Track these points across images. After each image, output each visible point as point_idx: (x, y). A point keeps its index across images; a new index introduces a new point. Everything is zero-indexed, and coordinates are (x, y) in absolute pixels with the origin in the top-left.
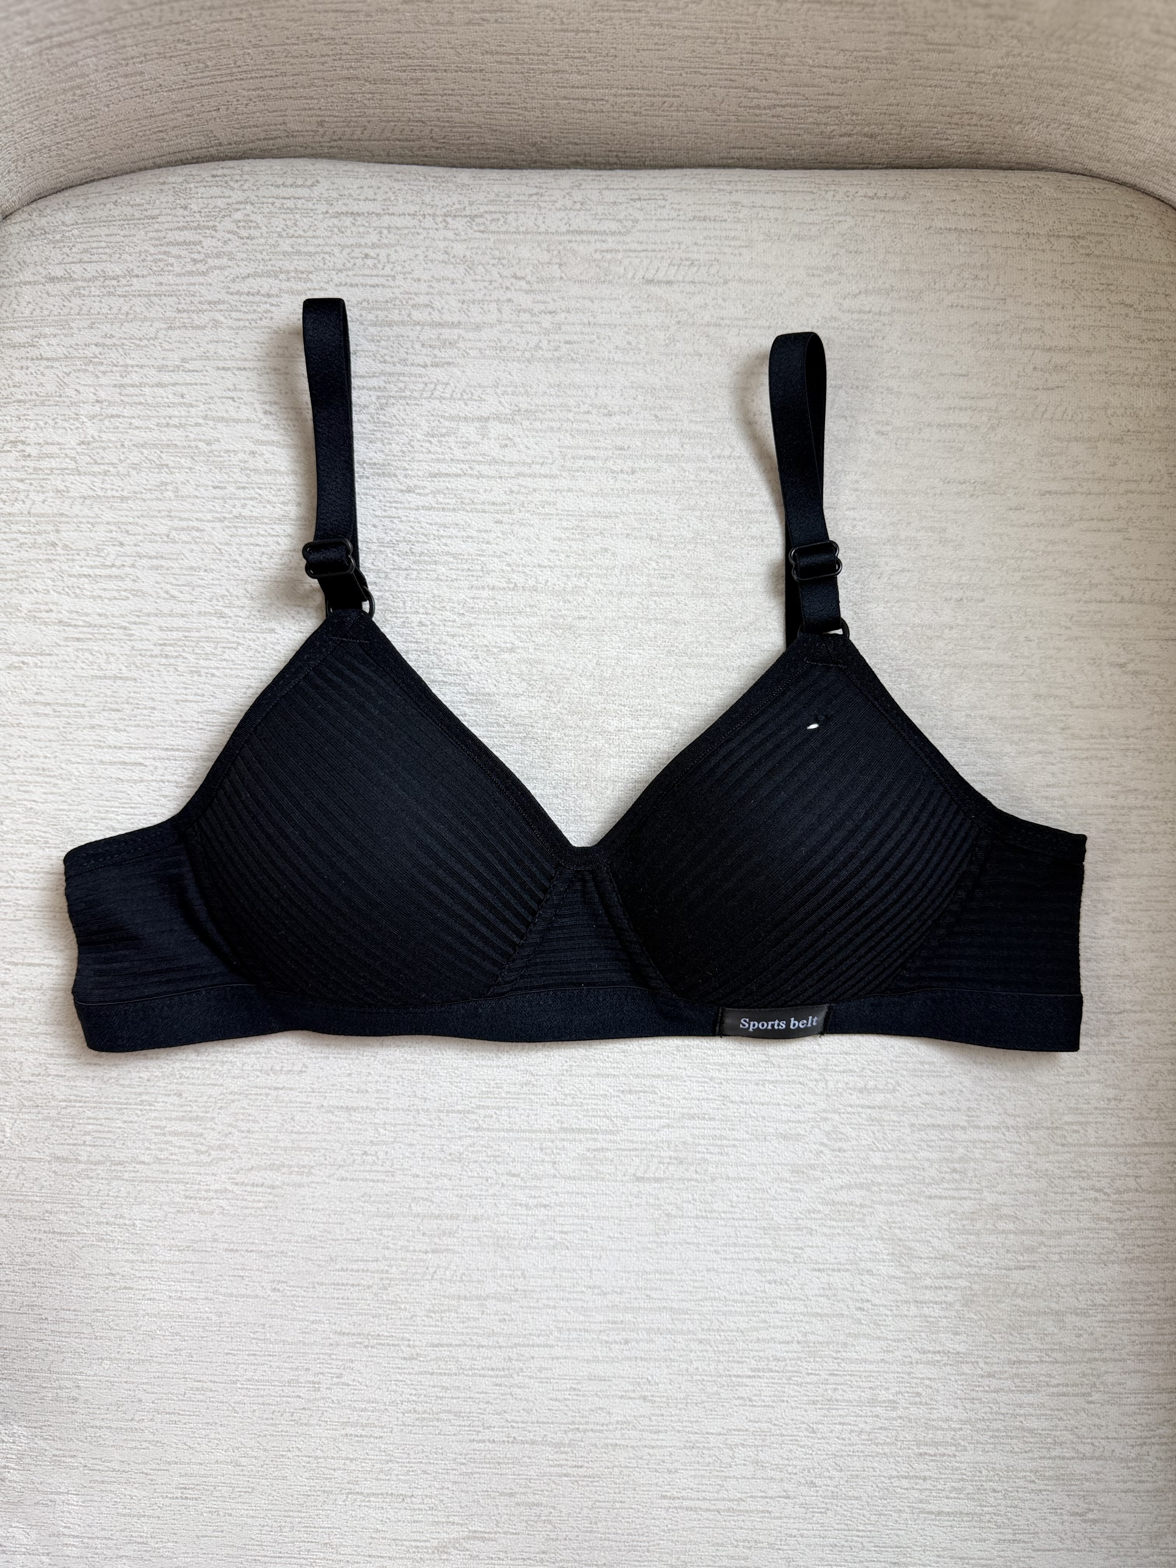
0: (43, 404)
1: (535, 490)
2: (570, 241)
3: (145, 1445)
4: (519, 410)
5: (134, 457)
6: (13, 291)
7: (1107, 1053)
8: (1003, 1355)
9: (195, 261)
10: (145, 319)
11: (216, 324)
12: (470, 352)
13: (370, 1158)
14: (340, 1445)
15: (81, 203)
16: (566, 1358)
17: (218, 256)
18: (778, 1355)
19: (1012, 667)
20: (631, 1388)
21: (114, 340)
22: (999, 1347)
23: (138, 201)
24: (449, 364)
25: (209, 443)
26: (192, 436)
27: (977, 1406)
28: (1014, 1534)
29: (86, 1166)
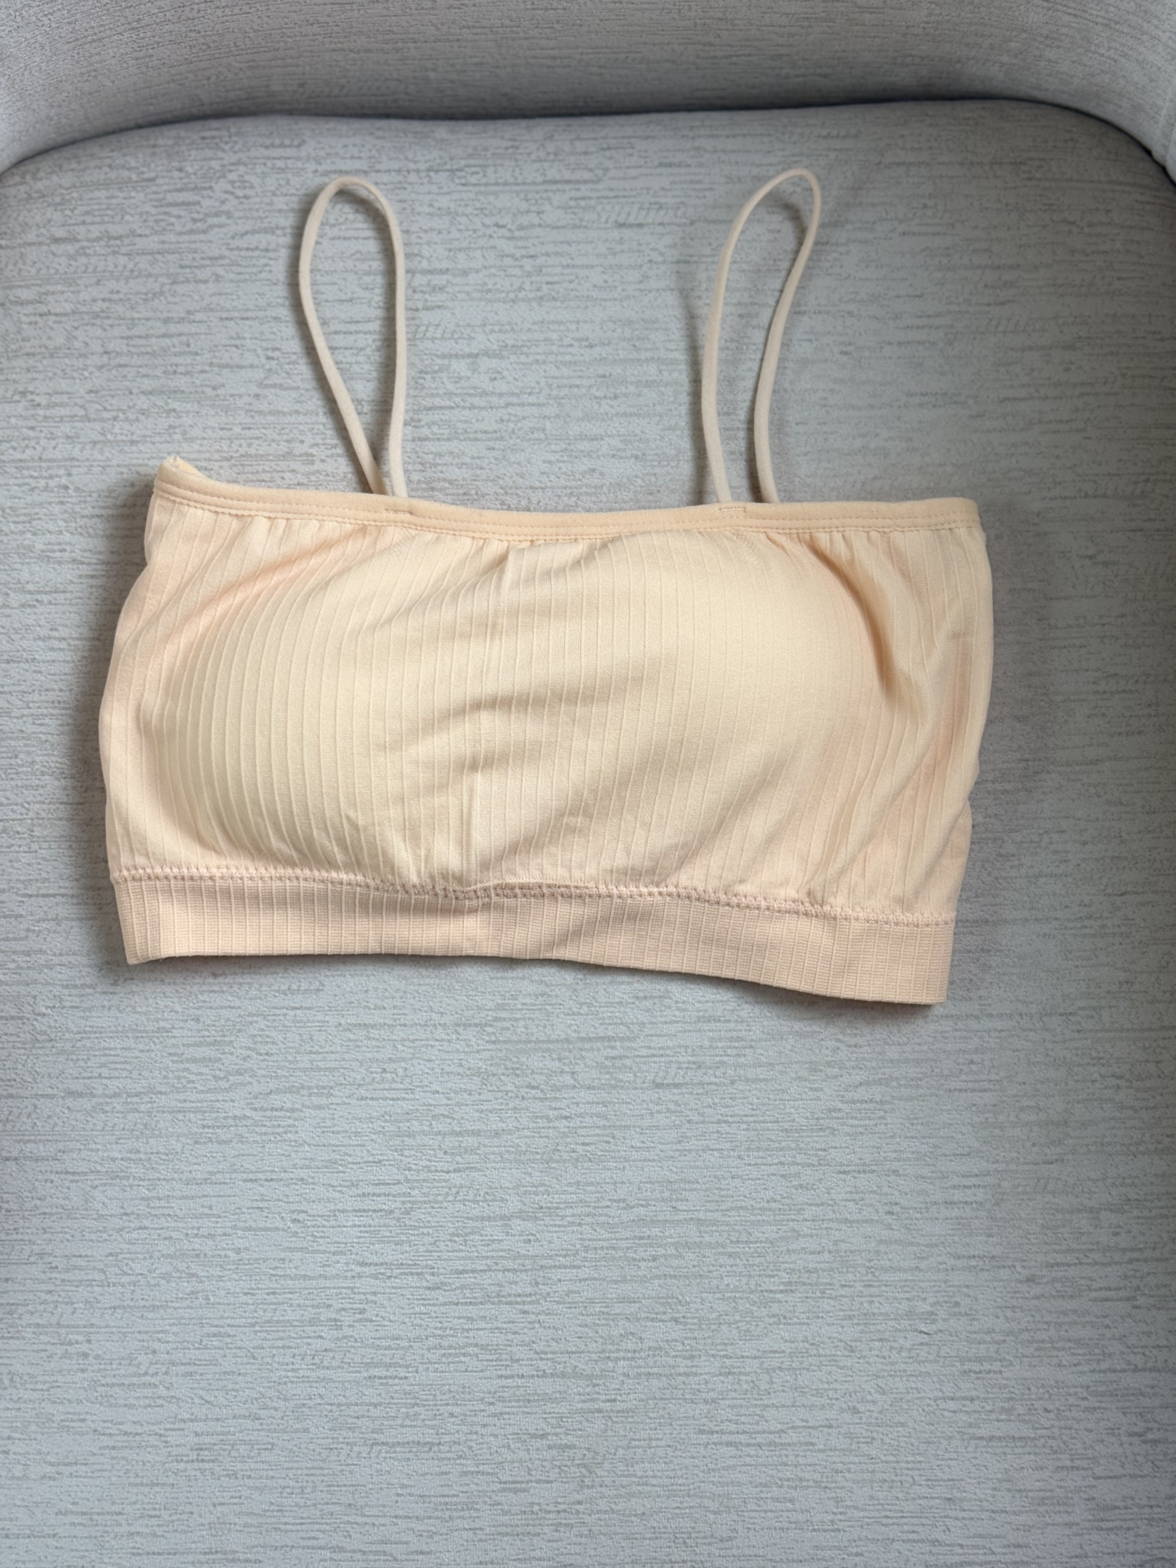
0: (52, 356)
1: (524, 418)
2: (546, 191)
3: (160, 1402)
4: (506, 346)
5: (143, 402)
9: (195, 220)
10: (150, 275)
11: (218, 278)
12: (459, 295)
13: (388, 1075)
14: (363, 1389)
15: (73, 165)
16: (595, 1279)
17: (217, 215)
20: (661, 1309)
22: (1034, 1249)
23: (133, 164)
24: (439, 307)
25: (215, 388)
26: (198, 382)
27: (1019, 1314)
28: (1072, 1460)
29: (101, 1100)
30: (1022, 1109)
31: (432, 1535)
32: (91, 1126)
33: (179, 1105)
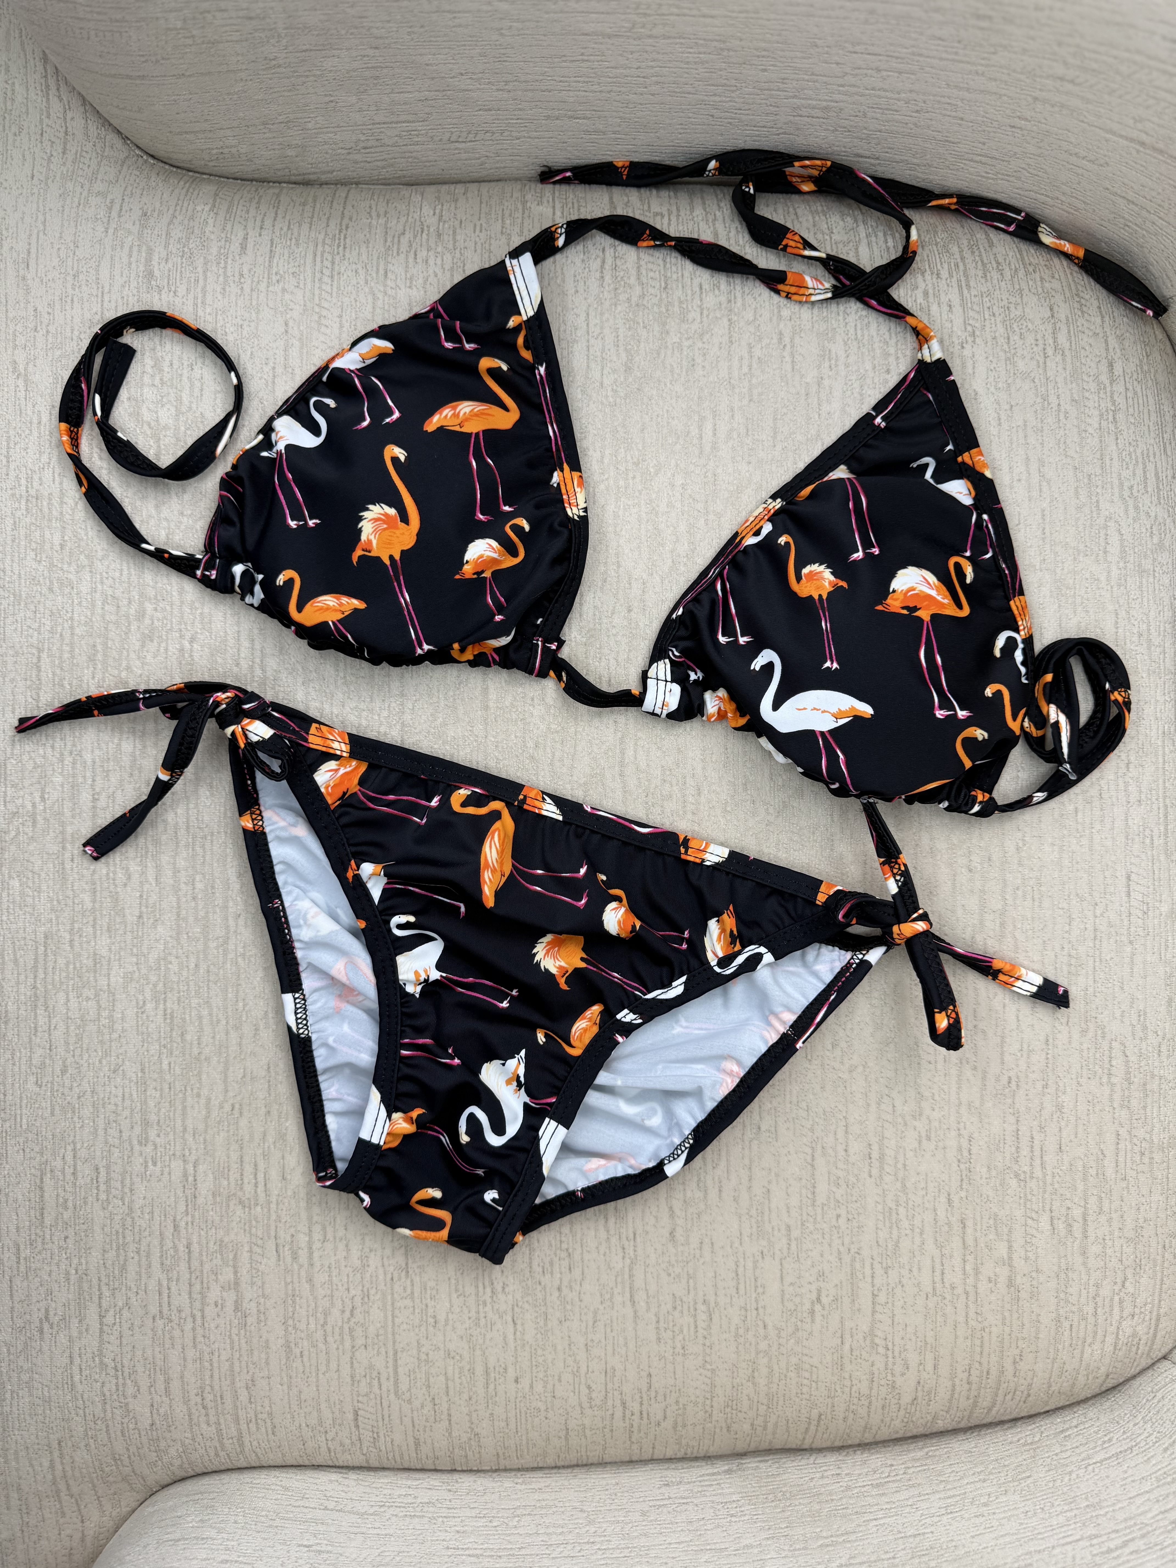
8: (195, 1238)
19: (813, 1205)
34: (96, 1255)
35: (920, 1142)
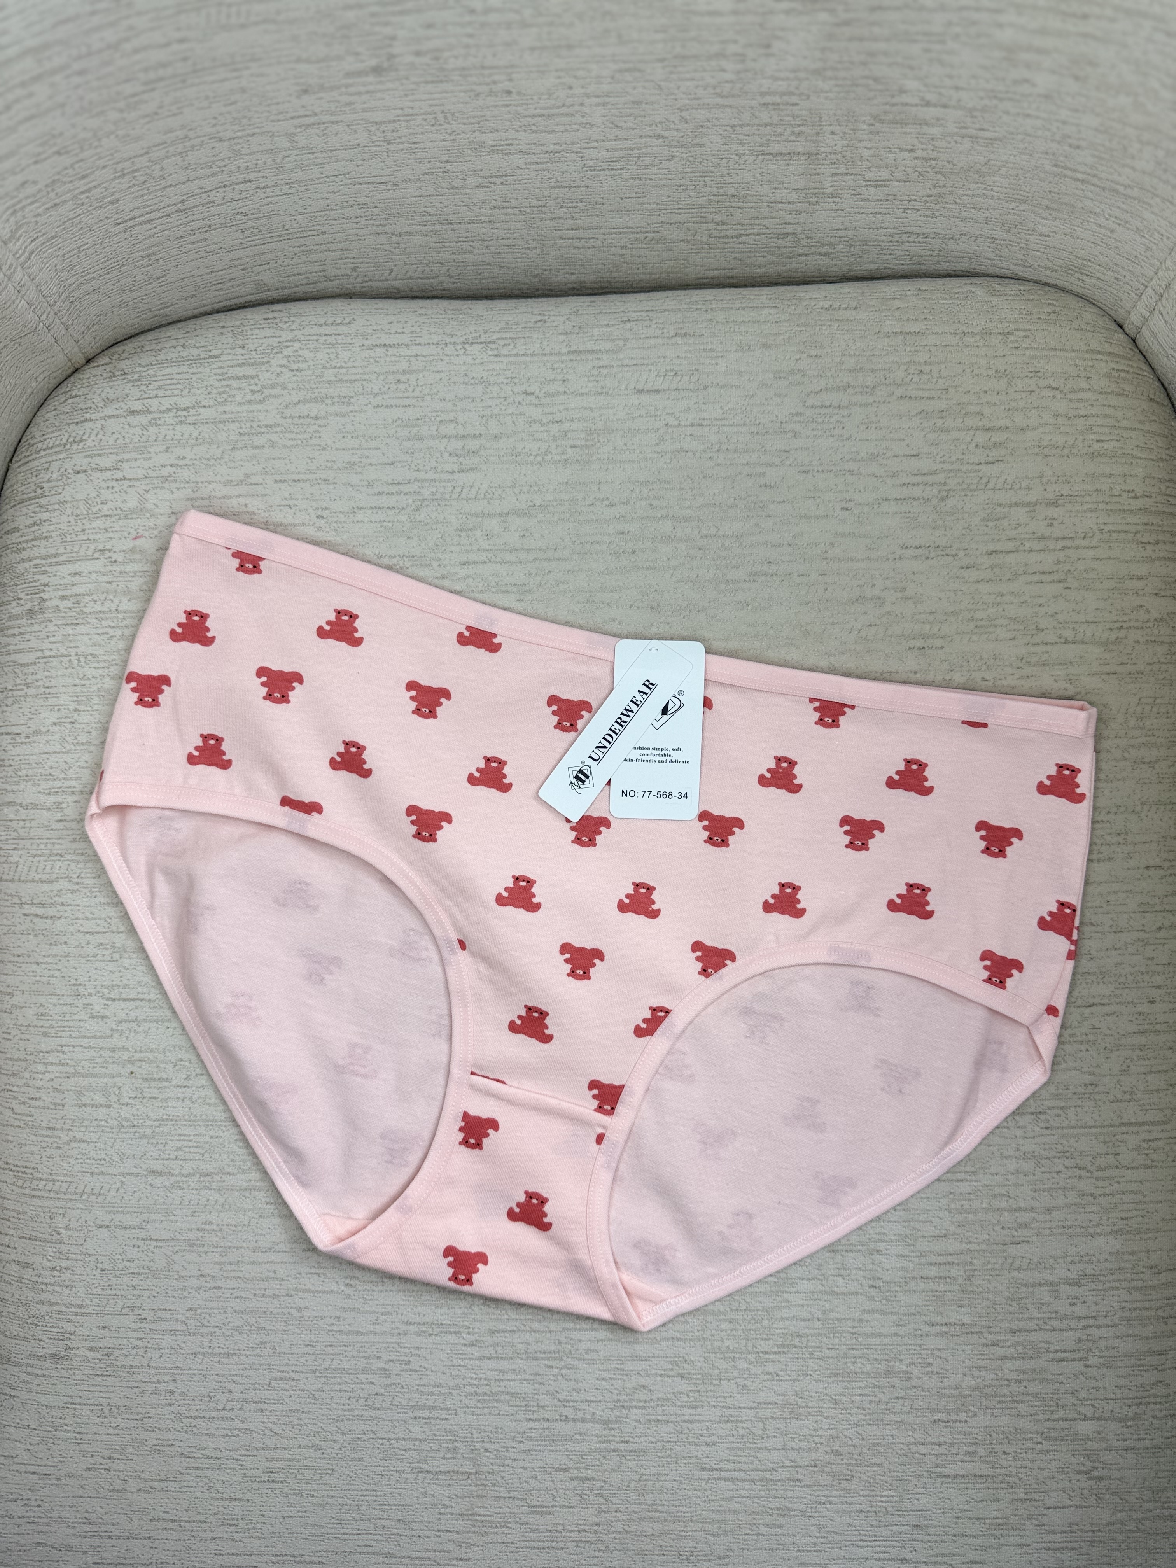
0: (126, 517)
1: (550, 572)
2: (571, 360)
3: (236, 1432)
4: (534, 506)
6: (98, 425)
7: (1082, 1042)
8: (1005, 1325)
9: (253, 392)
10: (212, 442)
11: (273, 445)
12: (491, 458)
14: (411, 1428)
15: (153, 346)
17: (273, 386)
18: (802, 1332)
20: (670, 1366)
21: (186, 461)
22: (1000, 1317)
23: (203, 344)
24: (472, 469)
27: (983, 1373)
28: (1026, 1493)
29: (179, 1179)
30: (994, 1196)
31: (470, 1546)
32: (170, 1200)
33: (245, 1184)
34: (1024, 1423)
35: (907, 598)
